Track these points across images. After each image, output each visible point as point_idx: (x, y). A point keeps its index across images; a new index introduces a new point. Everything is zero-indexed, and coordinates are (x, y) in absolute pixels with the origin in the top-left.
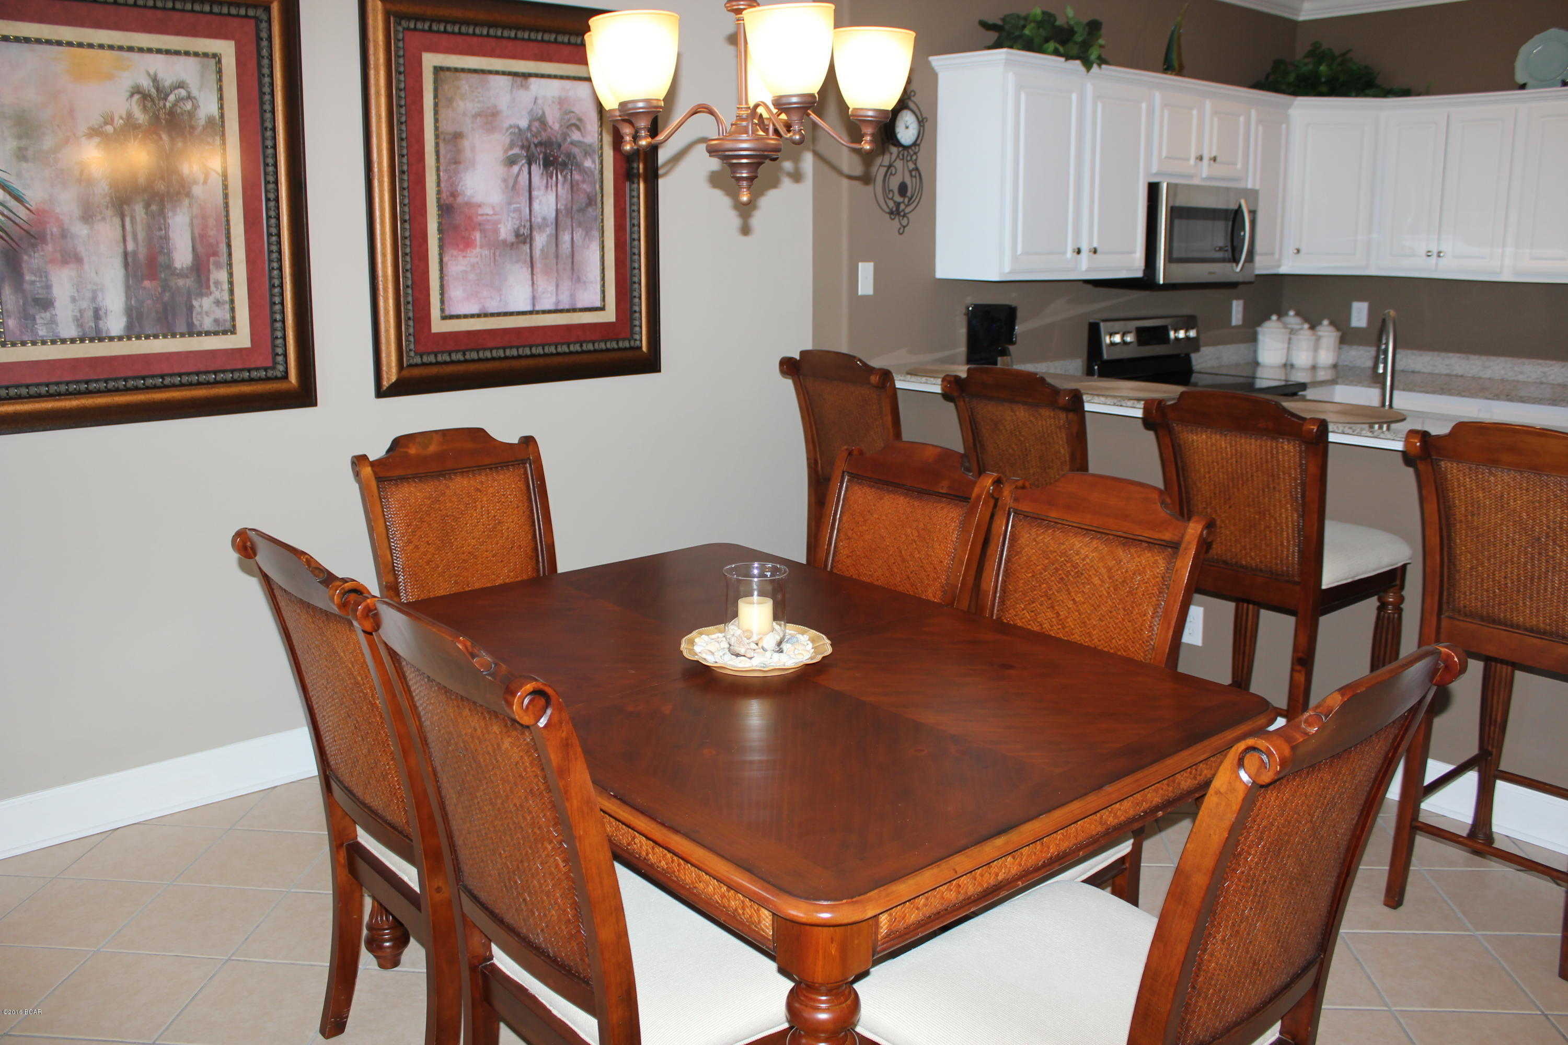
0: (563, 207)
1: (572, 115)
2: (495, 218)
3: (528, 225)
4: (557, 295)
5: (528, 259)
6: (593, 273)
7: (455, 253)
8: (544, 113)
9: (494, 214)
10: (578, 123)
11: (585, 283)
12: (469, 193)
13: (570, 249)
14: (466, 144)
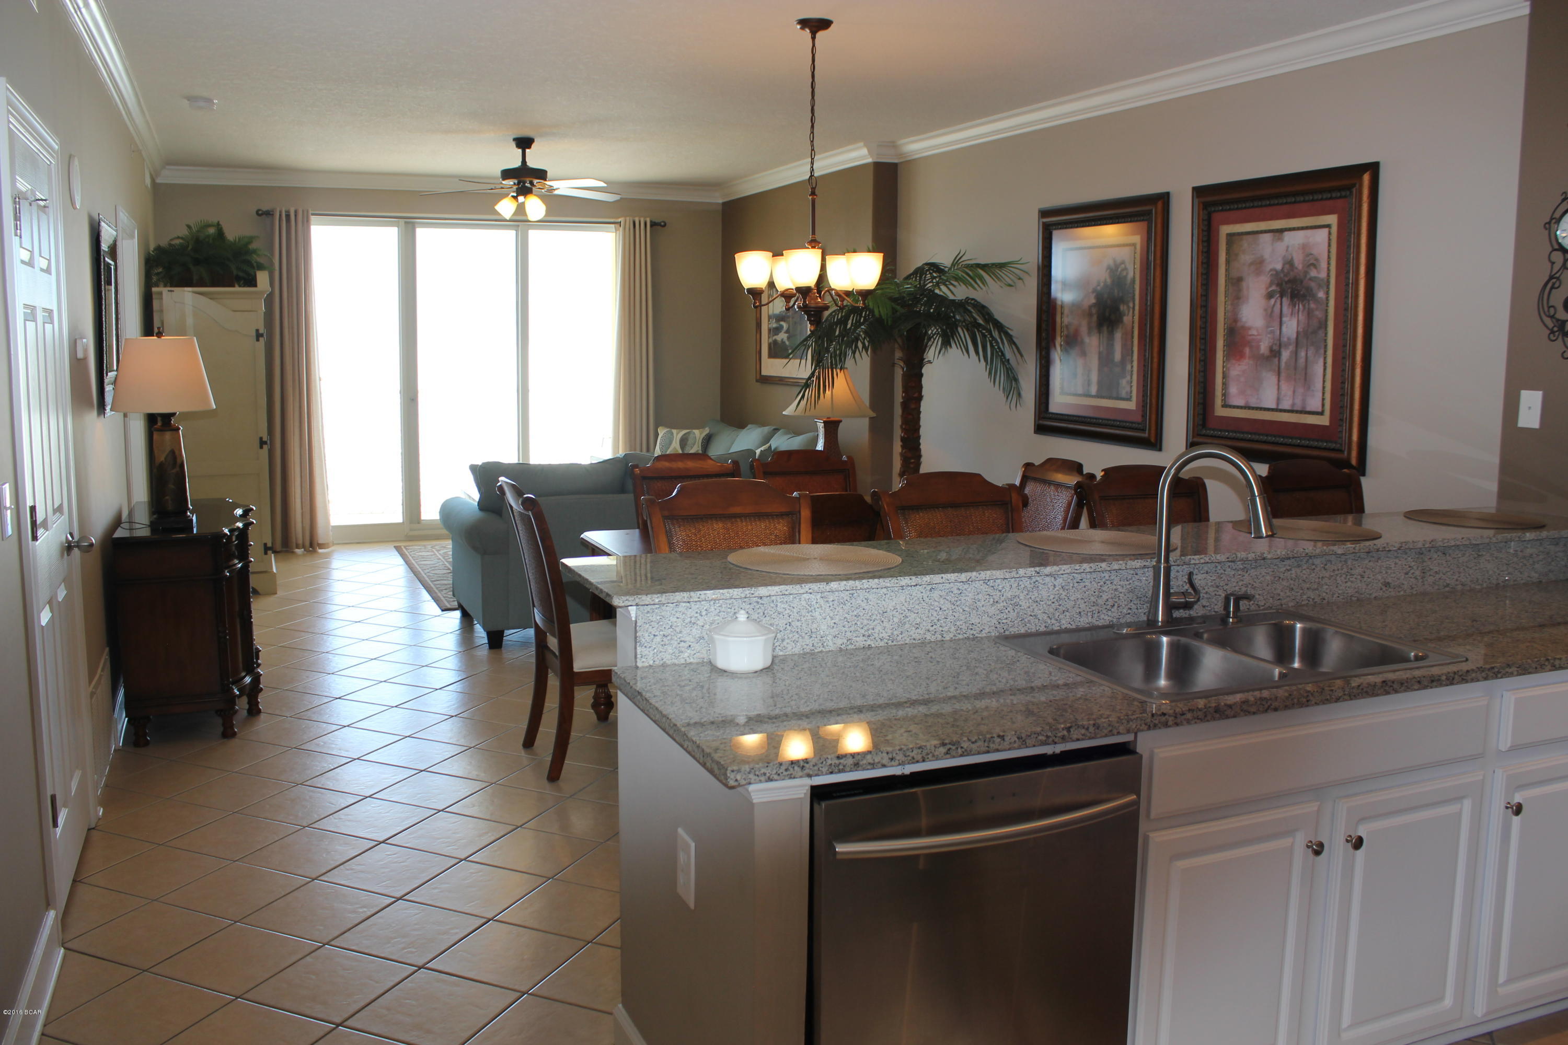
0: (1301, 330)
1: (1311, 256)
2: (1258, 337)
3: (1278, 343)
4: (1294, 399)
5: (1277, 369)
6: (1318, 385)
7: (1234, 362)
8: (1292, 258)
9: (1258, 335)
10: (1314, 262)
11: (1313, 391)
12: (1244, 320)
13: (1304, 364)
14: (1244, 284)
